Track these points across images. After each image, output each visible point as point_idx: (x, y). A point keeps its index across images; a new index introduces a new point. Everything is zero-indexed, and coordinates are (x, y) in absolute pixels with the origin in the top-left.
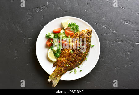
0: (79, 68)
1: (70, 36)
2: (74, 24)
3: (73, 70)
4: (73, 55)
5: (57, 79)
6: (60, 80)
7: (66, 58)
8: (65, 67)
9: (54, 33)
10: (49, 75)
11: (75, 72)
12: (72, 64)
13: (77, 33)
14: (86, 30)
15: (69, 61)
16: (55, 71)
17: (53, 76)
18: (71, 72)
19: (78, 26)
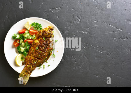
0: (47, 63)
1: (34, 35)
2: (37, 24)
3: (41, 66)
4: (39, 52)
5: (27, 77)
6: (30, 77)
7: (33, 55)
8: (33, 64)
9: (19, 33)
10: (19, 74)
11: (44, 67)
12: (39, 60)
13: (40, 31)
14: (48, 28)
15: (37, 58)
16: (24, 69)
17: (23, 74)
18: (39, 68)
19: (40, 24)
